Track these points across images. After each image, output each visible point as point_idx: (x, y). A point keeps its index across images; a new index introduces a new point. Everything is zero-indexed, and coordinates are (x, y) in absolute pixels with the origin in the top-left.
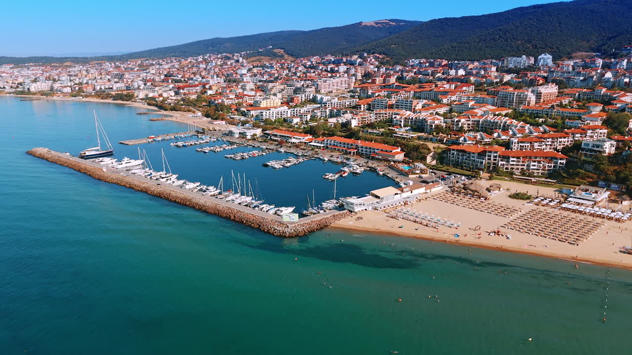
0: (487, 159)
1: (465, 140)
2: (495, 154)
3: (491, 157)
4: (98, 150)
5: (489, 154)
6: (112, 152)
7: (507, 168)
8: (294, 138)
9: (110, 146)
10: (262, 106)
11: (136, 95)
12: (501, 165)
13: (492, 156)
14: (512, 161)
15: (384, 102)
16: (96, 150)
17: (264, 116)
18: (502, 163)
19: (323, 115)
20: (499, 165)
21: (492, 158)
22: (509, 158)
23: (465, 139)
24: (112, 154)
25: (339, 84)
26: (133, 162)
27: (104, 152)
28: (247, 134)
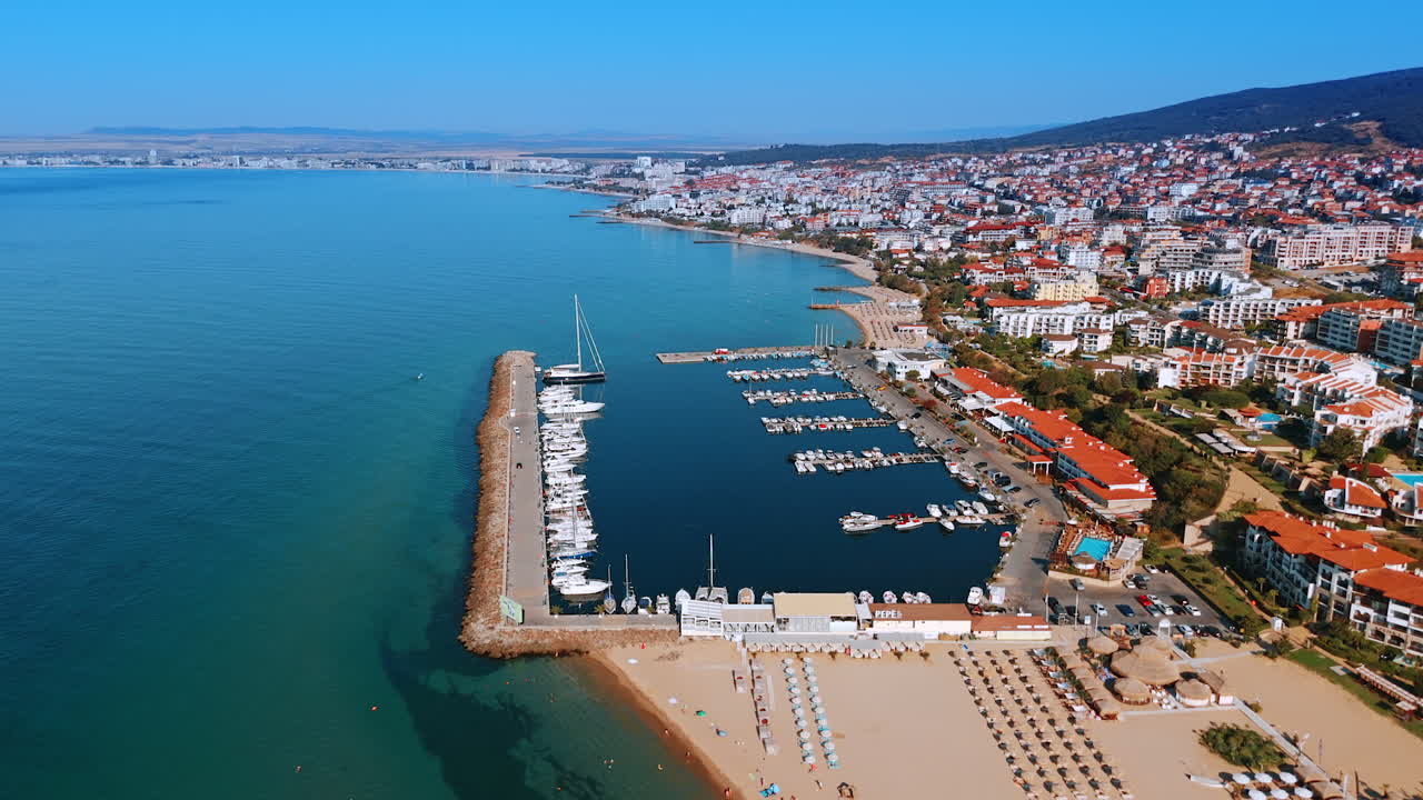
0: (1319, 583)
1: (1341, 501)
2: (1344, 576)
3: (1330, 579)
4: (576, 370)
5: (1328, 569)
6: (602, 376)
7: (1379, 635)
8: (974, 396)
9: (600, 365)
10: (1040, 296)
11: (875, 242)
12: (1359, 616)
13: (1335, 579)
14: (1398, 615)
15: (1352, 321)
16: (571, 369)
17: (1003, 325)
18: (1364, 610)
19: (1155, 339)
20: (1351, 617)
21: (1335, 588)
22: (1386, 601)
23: (1343, 495)
24: (602, 381)
25: (1354, 244)
26: (578, 406)
27: (588, 374)
28: (898, 370)
